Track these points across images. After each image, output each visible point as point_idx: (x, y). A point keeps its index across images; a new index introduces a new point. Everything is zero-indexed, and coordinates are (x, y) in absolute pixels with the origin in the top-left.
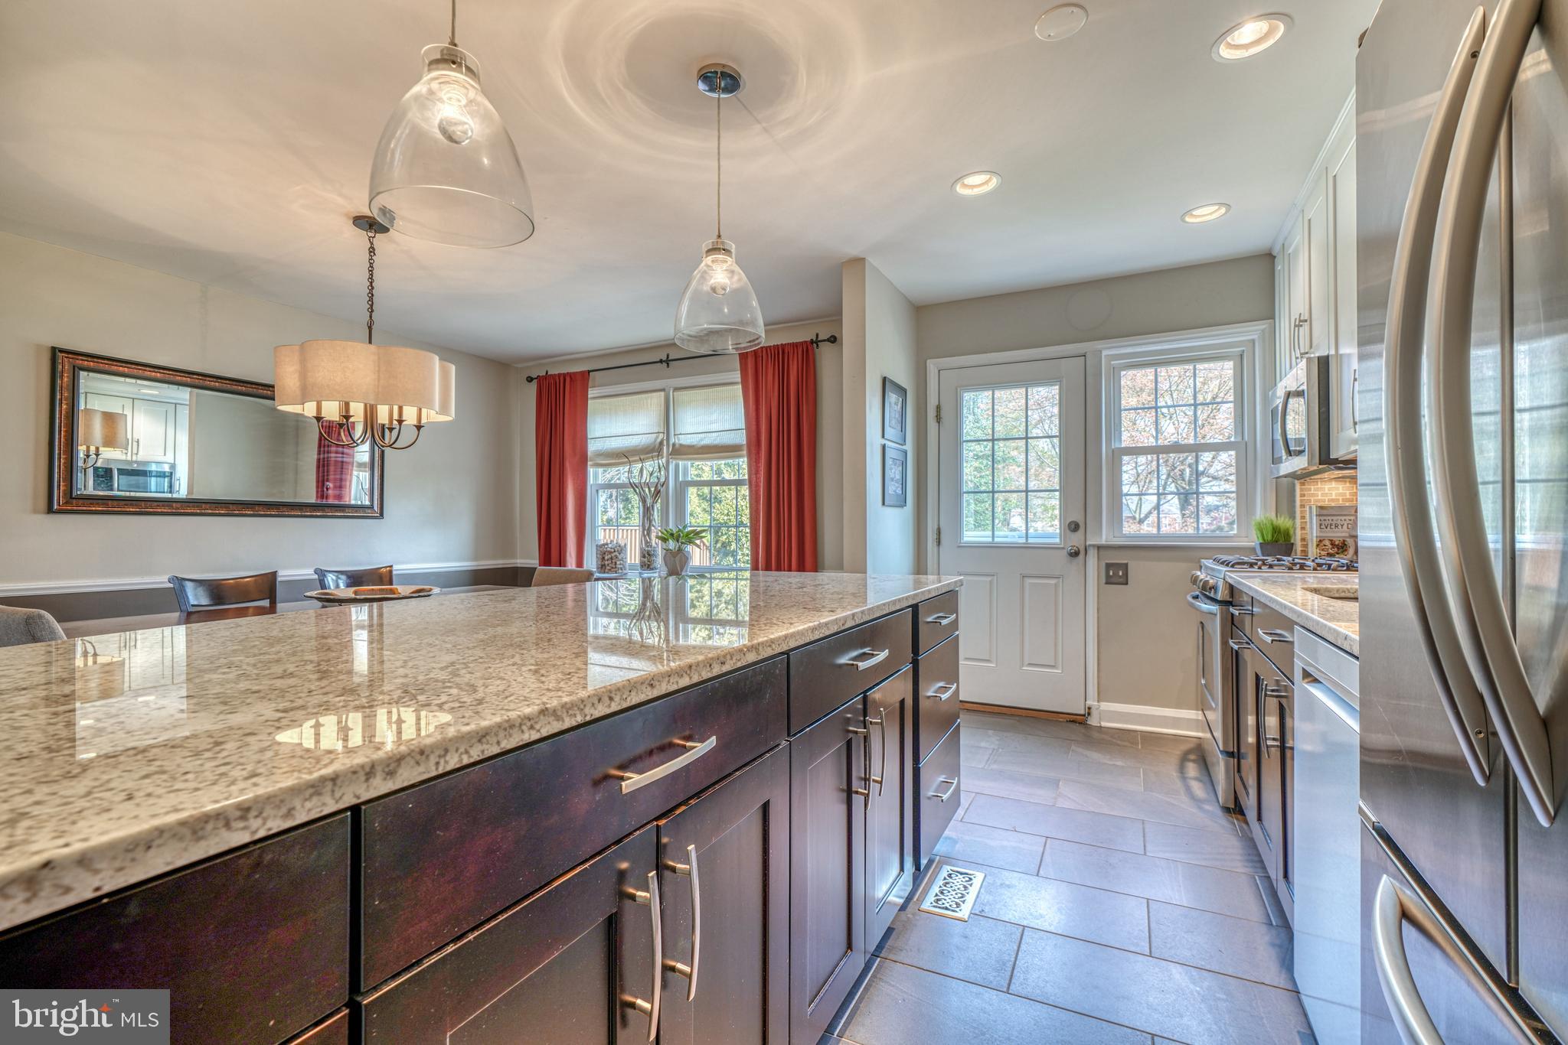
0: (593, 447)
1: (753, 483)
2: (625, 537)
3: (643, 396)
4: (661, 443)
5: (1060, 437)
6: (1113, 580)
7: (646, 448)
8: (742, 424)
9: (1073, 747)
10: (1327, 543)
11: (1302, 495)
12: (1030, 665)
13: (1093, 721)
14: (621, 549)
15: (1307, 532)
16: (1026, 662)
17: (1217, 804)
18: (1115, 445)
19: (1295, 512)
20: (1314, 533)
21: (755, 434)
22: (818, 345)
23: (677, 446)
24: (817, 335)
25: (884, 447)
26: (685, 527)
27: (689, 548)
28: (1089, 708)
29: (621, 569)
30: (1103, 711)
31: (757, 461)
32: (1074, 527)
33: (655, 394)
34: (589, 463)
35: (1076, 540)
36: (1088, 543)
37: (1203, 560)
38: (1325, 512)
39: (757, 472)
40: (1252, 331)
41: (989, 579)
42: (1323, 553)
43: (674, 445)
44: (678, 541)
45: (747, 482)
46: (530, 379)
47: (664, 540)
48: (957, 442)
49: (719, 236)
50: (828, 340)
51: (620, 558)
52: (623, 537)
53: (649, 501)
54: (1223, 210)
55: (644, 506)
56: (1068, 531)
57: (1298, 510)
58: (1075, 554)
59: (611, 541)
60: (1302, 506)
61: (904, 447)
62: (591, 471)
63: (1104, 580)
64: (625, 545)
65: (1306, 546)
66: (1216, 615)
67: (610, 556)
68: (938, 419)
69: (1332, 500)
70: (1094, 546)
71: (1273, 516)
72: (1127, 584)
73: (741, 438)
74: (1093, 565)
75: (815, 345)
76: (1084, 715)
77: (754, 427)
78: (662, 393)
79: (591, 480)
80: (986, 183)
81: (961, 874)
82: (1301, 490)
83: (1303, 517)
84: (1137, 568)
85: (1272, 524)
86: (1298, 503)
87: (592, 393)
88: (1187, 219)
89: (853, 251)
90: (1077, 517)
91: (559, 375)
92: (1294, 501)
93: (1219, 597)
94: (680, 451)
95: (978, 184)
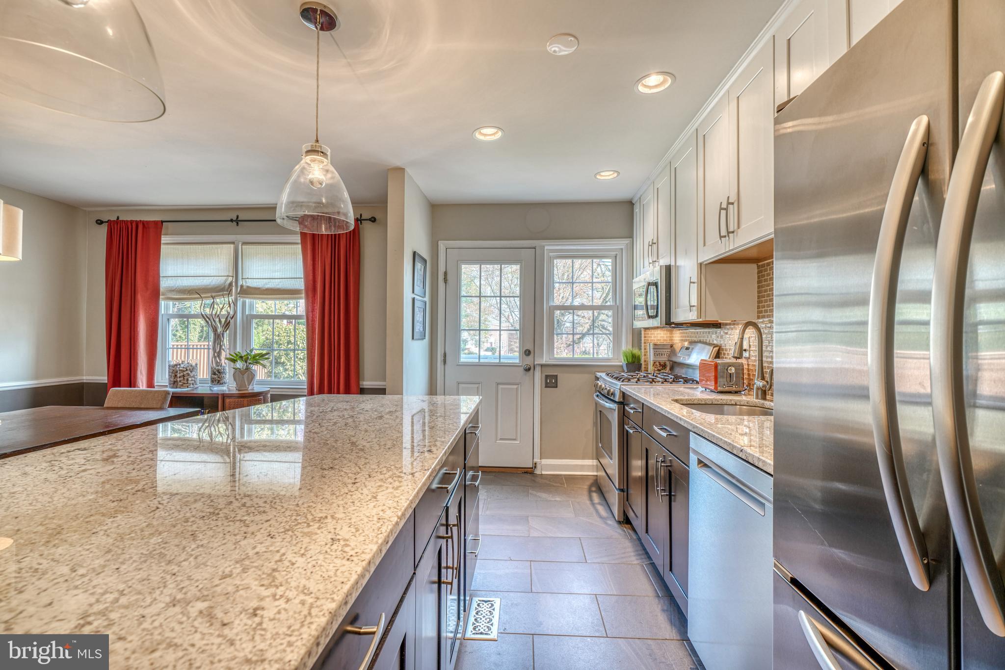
0: (164, 284)
1: (310, 318)
2: (195, 358)
3: (214, 246)
4: (231, 284)
5: (520, 297)
6: (549, 385)
7: (216, 288)
8: (300, 273)
9: (530, 491)
10: (658, 364)
11: (645, 337)
12: (501, 439)
13: (538, 472)
14: (193, 368)
15: (649, 357)
16: (499, 437)
17: (613, 519)
18: (551, 304)
19: (641, 346)
20: (651, 358)
21: (311, 282)
22: (361, 222)
23: (245, 287)
24: (361, 215)
25: (414, 299)
26: (251, 351)
27: (254, 367)
28: (535, 464)
29: (193, 384)
30: (544, 465)
31: (313, 302)
32: (528, 353)
33: (225, 246)
34: (161, 297)
35: (529, 361)
36: (536, 363)
37: (597, 373)
38: (657, 347)
39: (313, 310)
40: (622, 244)
41: (477, 385)
42: (656, 369)
43: (242, 286)
44: (246, 362)
45: (305, 317)
46: (100, 222)
47: (234, 361)
48: (458, 297)
49: (317, 141)
50: (370, 220)
51: (192, 375)
52: (193, 358)
53: (220, 330)
54: (616, 175)
55: (215, 334)
56: (524, 356)
57: (643, 345)
58: (528, 370)
59: (183, 362)
60: (645, 343)
61: (424, 299)
62: (162, 303)
63: (544, 386)
64: (196, 365)
65: (647, 365)
66: (615, 410)
67: (182, 374)
68: (445, 280)
69: (658, 340)
70: (539, 364)
71: (630, 347)
72: (557, 387)
73: (300, 285)
74: (538, 375)
75: (359, 222)
76: (532, 468)
77: (311, 277)
78: (232, 246)
79: (162, 311)
80: (494, 134)
81: (486, 602)
82: (645, 334)
83: (645, 349)
84: (564, 379)
85: (632, 353)
86: (643, 341)
87: (164, 239)
88: (598, 177)
89: (398, 163)
90: (529, 346)
91: (132, 222)
92: (641, 340)
93: (617, 399)
94: (247, 292)
95: (489, 134)
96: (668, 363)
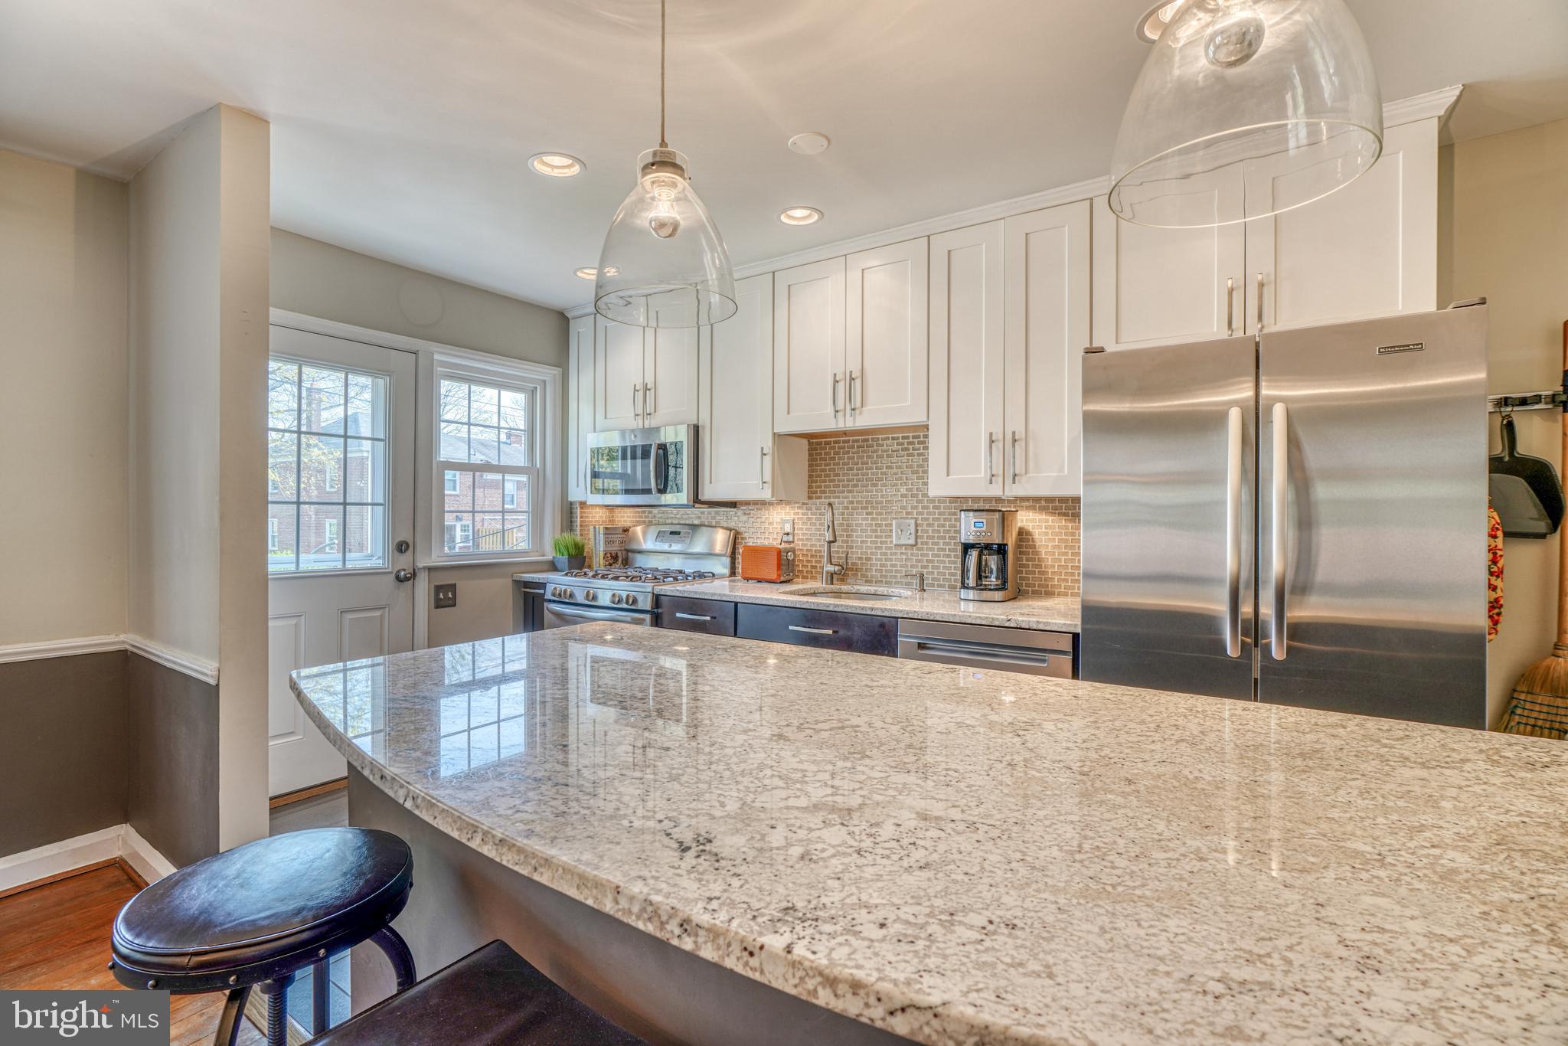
5: (384, 441)
6: (442, 603)
10: (609, 555)
11: (581, 517)
15: (597, 548)
18: (437, 457)
19: (575, 531)
20: (601, 548)
32: (402, 547)
35: (404, 562)
36: (418, 565)
38: (608, 532)
40: (548, 374)
41: (295, 620)
56: (396, 552)
57: (578, 529)
58: (403, 579)
60: (582, 526)
63: (433, 604)
65: (590, 557)
69: (598, 521)
70: (424, 568)
72: (455, 605)
74: (423, 589)
80: (565, 168)
82: (581, 513)
84: (467, 589)
85: (563, 540)
86: (578, 524)
88: (579, 274)
90: (405, 535)
92: (574, 522)
93: (647, 608)
95: (560, 167)
96: (619, 553)
